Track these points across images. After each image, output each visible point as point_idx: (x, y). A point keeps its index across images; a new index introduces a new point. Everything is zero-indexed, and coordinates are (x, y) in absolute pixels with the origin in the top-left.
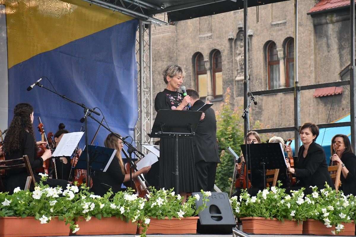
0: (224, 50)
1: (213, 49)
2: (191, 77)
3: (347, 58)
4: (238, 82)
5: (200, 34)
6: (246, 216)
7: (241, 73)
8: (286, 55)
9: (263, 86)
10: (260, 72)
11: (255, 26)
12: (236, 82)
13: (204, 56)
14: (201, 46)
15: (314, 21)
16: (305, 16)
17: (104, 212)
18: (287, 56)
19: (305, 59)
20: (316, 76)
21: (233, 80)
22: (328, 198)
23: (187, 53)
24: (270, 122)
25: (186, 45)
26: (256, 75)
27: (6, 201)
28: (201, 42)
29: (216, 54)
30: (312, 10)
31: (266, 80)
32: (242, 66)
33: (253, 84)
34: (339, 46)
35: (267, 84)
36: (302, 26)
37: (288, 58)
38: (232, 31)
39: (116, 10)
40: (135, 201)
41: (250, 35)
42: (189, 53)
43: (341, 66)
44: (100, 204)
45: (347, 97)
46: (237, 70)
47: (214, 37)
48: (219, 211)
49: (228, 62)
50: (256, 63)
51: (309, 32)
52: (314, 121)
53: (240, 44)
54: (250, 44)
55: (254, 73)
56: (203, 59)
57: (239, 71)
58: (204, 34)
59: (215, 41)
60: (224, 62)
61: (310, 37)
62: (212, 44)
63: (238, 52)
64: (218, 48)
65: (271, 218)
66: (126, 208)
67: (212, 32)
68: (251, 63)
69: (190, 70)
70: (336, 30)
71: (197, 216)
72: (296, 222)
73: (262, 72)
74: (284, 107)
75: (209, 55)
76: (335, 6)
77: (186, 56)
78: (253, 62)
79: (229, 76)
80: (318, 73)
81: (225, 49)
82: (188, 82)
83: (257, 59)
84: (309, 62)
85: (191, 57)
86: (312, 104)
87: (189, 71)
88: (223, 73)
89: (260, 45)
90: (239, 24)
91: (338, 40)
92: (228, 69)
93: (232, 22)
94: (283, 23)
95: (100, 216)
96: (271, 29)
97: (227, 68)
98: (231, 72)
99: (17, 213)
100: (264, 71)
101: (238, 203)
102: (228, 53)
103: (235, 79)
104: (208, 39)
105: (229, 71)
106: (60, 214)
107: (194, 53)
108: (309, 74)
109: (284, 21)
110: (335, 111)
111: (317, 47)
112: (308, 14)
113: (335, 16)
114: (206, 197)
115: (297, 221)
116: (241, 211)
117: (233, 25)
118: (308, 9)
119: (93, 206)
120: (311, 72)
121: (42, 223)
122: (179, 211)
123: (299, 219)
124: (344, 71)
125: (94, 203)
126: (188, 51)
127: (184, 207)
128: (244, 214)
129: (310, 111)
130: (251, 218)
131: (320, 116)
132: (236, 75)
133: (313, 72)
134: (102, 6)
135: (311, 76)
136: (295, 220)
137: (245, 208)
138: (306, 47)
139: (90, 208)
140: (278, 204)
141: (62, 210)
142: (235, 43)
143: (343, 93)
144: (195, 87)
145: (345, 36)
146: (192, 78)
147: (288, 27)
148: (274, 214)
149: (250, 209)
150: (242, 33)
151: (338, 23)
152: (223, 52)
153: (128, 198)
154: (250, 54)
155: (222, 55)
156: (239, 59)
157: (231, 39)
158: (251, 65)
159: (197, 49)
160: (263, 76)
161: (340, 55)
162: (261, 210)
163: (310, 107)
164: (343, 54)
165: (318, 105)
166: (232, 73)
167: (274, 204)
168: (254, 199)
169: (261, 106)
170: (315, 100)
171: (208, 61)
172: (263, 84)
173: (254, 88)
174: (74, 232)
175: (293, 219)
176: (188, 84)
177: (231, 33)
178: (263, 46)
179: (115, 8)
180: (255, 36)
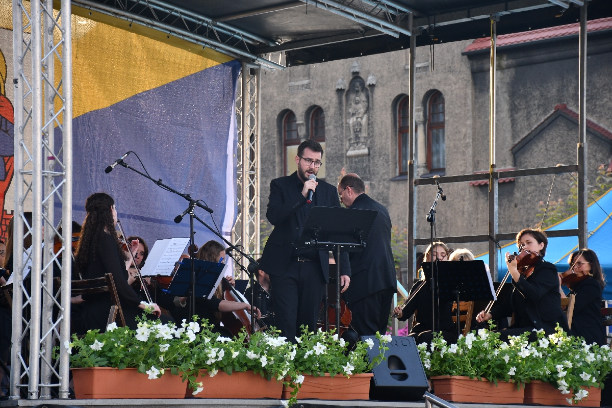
0: (329, 107)
1: (312, 105)
2: (275, 149)
3: (523, 125)
4: (351, 159)
5: (290, 81)
6: (440, 374)
7: (356, 145)
8: (428, 118)
9: (391, 166)
10: (385, 143)
11: (380, 71)
12: (348, 159)
13: (297, 116)
14: (291, 100)
15: (472, 66)
16: (458, 57)
17: (236, 364)
18: (429, 120)
19: (457, 124)
20: (475, 152)
21: (342, 156)
22: (561, 348)
23: (269, 110)
24: (401, 223)
25: (268, 98)
26: (380, 149)
27: (97, 343)
28: (293, 94)
29: (315, 113)
30: (470, 48)
31: (395, 157)
32: (357, 133)
33: (374, 163)
34: (511, 105)
35: (396, 164)
36: (454, 72)
37: (431, 122)
38: (342, 77)
39: (207, 46)
40: (282, 348)
41: (371, 84)
42: (272, 110)
43: (514, 137)
44: (233, 351)
45: (522, 186)
46: (350, 140)
47: (313, 86)
48: (401, 366)
49: (335, 127)
50: (379, 129)
51: (465, 83)
52: (470, 223)
53: (355, 98)
54: (370, 98)
55: (377, 145)
56: (296, 121)
57: (352, 142)
58: (297, 81)
59: (315, 93)
60: (329, 127)
61: (466, 91)
62: (310, 96)
63: (351, 111)
64: (319, 103)
65: (478, 378)
66: (269, 357)
67: (310, 79)
68: (371, 129)
69: (274, 138)
70: (507, 81)
71: (370, 372)
72: (515, 385)
73: (389, 143)
74: (423, 200)
75: (304, 114)
76: (506, 43)
77: (267, 115)
78: (376, 128)
79: (337, 148)
80: (478, 148)
81: (330, 105)
82: (270, 157)
83: (382, 124)
84: (464, 130)
85: (276, 117)
86: (468, 197)
87: (272, 139)
88: (326, 144)
89: (387, 102)
90: (355, 67)
91: (510, 96)
92: (335, 137)
93: (342, 63)
94: (424, 67)
95: (230, 369)
96: (405, 75)
97: (333, 135)
98: (340, 143)
99: (113, 361)
100: (392, 142)
101: (428, 354)
102: (336, 111)
103: (346, 155)
104: (304, 88)
105: (337, 141)
106: (173, 366)
107: (281, 111)
108: (463, 149)
109: (425, 63)
110: (504, 207)
111: (477, 106)
112: (463, 54)
113: (505, 58)
114: (384, 344)
115: (516, 383)
116: (433, 365)
117: (344, 68)
118: (463, 47)
119: (222, 354)
120: (467, 146)
121: (150, 378)
122: (345, 365)
123: (520, 380)
124: (518, 146)
125: (224, 350)
126: (271, 107)
127: (352, 358)
128: (438, 371)
129: (463, 208)
130: (448, 376)
131: (479, 216)
132: (347, 148)
133: (470, 145)
134: (186, 38)
135: (467, 152)
136: (513, 381)
137: (439, 362)
138: (460, 107)
139: (217, 357)
140: (489, 357)
141: (175, 358)
142: (347, 96)
143: (516, 180)
144: (282, 165)
145: (520, 90)
146: (276, 151)
147: (431, 74)
148: (483, 372)
149: (447, 364)
150: (357, 82)
151: (509, 70)
152: (327, 110)
153: (272, 343)
154: (370, 115)
155: (326, 116)
156: (353, 122)
157: (341, 89)
158: (373, 132)
159: (286, 104)
160: (390, 150)
161: (512, 120)
162: (463, 365)
163: (464, 200)
164: (516, 118)
165: (476, 199)
166: (342, 145)
167: (482, 355)
168: (453, 349)
169: (386, 197)
170: (472, 190)
171: (302, 124)
172: (390, 163)
173: (376, 169)
174: (195, 393)
175: (510, 381)
176: (269, 160)
177: (340, 80)
178: (391, 102)
179: (206, 43)
180: (379, 85)
